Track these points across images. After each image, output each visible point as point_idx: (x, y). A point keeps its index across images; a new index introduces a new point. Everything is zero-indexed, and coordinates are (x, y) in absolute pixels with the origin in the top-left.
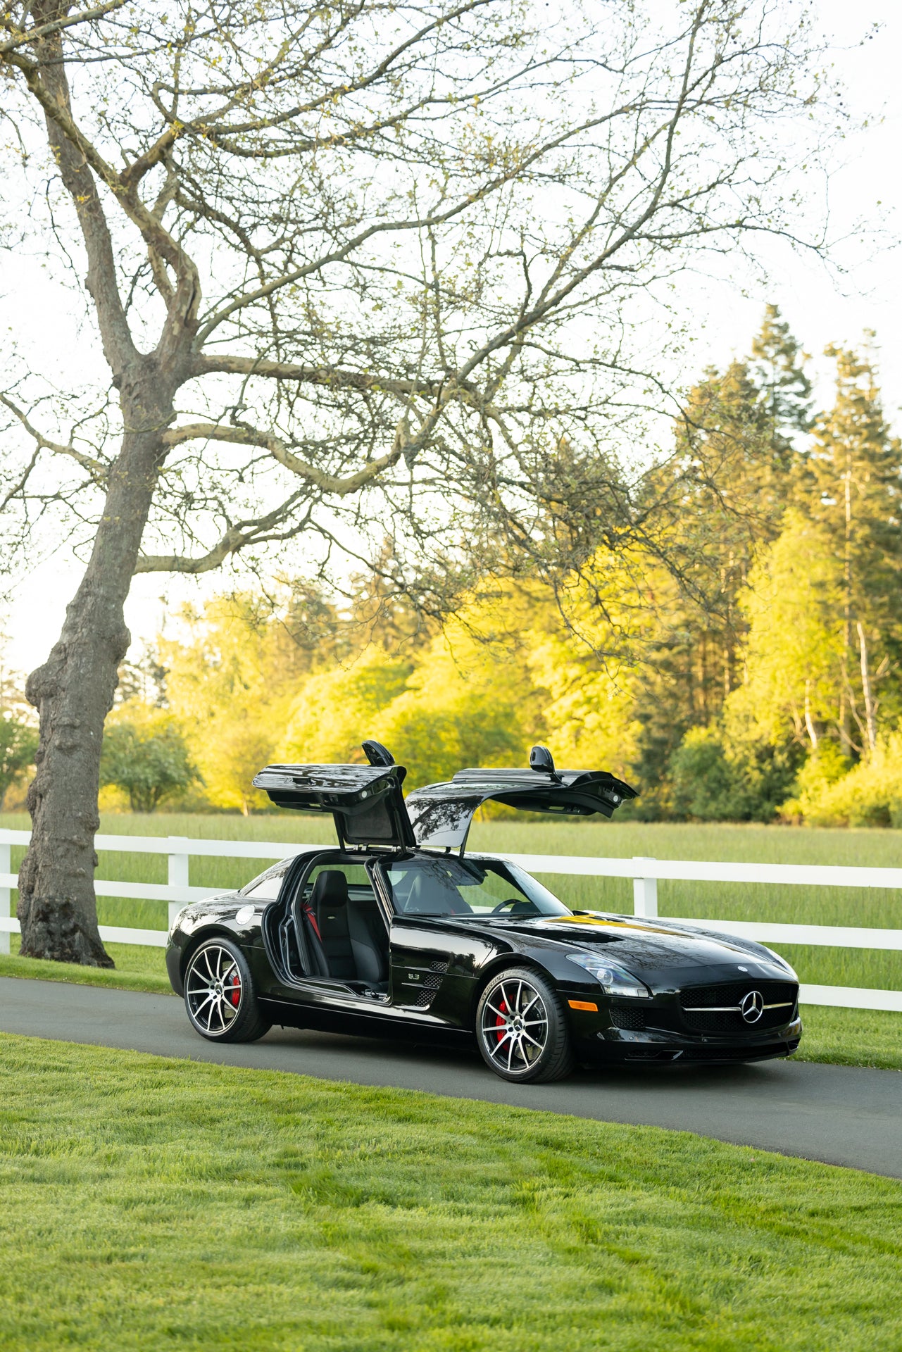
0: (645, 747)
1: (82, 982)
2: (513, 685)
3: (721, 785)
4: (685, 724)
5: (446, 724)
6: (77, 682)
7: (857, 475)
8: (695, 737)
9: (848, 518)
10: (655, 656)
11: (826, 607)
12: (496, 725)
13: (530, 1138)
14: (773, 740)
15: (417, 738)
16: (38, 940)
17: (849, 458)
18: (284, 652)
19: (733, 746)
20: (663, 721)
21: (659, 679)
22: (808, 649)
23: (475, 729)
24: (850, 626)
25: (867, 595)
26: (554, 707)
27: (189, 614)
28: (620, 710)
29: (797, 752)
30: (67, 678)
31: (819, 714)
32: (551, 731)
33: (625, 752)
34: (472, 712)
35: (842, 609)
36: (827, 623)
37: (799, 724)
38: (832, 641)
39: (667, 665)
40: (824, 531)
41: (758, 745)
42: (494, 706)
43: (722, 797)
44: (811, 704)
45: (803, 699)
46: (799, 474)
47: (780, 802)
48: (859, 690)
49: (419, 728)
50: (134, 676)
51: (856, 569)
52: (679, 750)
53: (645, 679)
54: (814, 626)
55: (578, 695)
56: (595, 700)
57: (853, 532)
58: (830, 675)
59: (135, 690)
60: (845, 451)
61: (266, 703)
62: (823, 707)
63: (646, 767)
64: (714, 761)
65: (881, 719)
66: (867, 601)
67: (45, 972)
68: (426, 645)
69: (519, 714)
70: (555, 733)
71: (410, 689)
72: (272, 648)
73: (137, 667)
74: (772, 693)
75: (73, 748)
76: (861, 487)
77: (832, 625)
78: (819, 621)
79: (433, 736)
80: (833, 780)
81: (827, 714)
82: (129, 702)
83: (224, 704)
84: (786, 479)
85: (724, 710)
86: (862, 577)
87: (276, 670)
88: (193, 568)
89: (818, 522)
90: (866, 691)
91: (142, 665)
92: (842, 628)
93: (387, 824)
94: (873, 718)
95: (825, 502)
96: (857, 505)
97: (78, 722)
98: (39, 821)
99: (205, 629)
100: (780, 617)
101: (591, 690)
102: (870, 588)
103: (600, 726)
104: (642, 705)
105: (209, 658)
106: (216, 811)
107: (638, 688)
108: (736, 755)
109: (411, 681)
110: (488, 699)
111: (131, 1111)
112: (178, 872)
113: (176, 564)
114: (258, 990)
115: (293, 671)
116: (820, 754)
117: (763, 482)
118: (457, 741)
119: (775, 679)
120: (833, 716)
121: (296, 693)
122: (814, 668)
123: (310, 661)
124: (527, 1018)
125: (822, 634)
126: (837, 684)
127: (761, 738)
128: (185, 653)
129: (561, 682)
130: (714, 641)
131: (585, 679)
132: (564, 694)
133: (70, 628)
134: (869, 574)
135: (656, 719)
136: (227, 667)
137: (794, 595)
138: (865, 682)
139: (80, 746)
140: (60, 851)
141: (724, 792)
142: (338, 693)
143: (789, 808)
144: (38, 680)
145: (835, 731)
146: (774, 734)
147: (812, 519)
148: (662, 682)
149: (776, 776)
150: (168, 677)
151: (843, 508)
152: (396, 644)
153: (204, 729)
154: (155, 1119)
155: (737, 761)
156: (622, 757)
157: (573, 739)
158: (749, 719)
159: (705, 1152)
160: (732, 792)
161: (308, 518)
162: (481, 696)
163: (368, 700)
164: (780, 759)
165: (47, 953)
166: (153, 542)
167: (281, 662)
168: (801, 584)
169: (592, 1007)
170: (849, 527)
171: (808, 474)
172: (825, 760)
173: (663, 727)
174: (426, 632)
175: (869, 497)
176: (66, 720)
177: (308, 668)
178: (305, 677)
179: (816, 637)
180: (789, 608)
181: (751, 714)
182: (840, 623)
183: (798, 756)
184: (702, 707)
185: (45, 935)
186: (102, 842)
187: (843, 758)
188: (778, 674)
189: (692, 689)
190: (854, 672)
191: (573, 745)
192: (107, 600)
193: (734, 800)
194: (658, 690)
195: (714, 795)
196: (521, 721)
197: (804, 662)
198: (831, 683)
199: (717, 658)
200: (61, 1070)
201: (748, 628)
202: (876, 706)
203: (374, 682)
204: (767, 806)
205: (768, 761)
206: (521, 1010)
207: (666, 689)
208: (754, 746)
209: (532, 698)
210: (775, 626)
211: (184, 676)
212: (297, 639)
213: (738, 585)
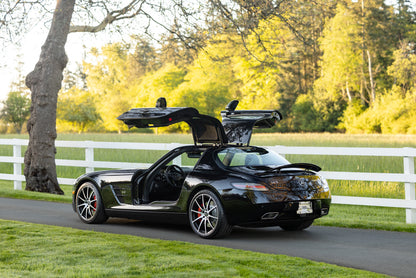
0: (282, 102)
1: (51, 201)
2: (227, 79)
3: (312, 117)
4: (298, 93)
5: (201, 95)
6: (46, 78)
8: (301, 99)
9: (363, 8)
10: (284, 65)
11: (354, 44)
12: (221, 95)
13: (233, 260)
14: (333, 99)
16: (33, 184)
18: (134, 67)
19: (317, 102)
20: (289, 92)
21: (287, 75)
22: (347, 62)
23: (213, 97)
24: (364, 52)
25: (371, 39)
26: (244, 87)
27: (94, 51)
28: (271, 88)
29: (343, 103)
31: (352, 88)
32: (243, 97)
33: (273, 104)
34: (211, 90)
35: (361, 45)
36: (354, 51)
37: (344, 92)
38: (357, 58)
39: (290, 69)
40: (353, 13)
41: (327, 101)
42: (220, 87)
43: (313, 122)
44: (348, 84)
45: (345, 82)
47: (337, 124)
48: (368, 78)
49: (189, 97)
50: (73, 78)
51: (366, 28)
52: (295, 104)
53: (281, 75)
54: (350, 52)
55: (254, 82)
56: (261, 84)
57: (365, 13)
58: (356, 72)
59: (74, 83)
61: (127, 88)
62: (353, 85)
64: (310, 108)
65: (377, 90)
66: (371, 41)
68: (192, 63)
69: (230, 90)
71: (185, 81)
72: (129, 65)
73: (74, 74)
74: (333, 80)
75: (45, 105)
77: (357, 52)
78: (351, 50)
79: (196, 101)
80: (358, 114)
81: (355, 88)
83: (110, 88)
85: (314, 87)
86: (369, 31)
87: (131, 74)
88: (93, 30)
89: (351, 9)
90: (371, 78)
91: (76, 73)
92: (361, 53)
94: (374, 89)
95: (353, 1)
96: (366, 2)
97: (47, 94)
98: (32, 135)
99: (102, 58)
100: (336, 49)
101: (260, 80)
102: (373, 36)
103: (263, 95)
104: (280, 86)
105: (104, 70)
106: (108, 132)
107: (278, 79)
108: (318, 105)
109: (186, 78)
110: (217, 84)
111: (68, 252)
112: (89, 155)
113: (86, 29)
115: (138, 75)
116: (352, 104)
118: (205, 102)
119: (333, 74)
120: (358, 89)
121: (140, 83)
122: (350, 69)
123: (145, 70)
125: (352, 56)
126: (359, 76)
127: (329, 98)
128: (93, 68)
129: (247, 77)
130: (309, 59)
131: (257, 75)
132: (248, 82)
133: (43, 56)
134: (372, 30)
135: (286, 91)
136: (111, 74)
137: (341, 40)
138: (370, 75)
139: (48, 104)
140: (41, 147)
141: (314, 120)
142: (156, 83)
143: (340, 126)
144: (30, 78)
145: (358, 95)
146: (334, 97)
147: (348, 8)
148: (289, 76)
149: (335, 113)
150: (87, 78)
151: (361, 3)
152: (180, 63)
153: (102, 99)
154: (78, 255)
155: (319, 108)
157: (252, 100)
158: (324, 90)
160: (317, 120)
161: (140, 9)
162: (215, 83)
163: (169, 86)
164: (336, 107)
165: (37, 189)
166: (77, 19)
167: (133, 71)
168: (344, 35)
170: (363, 11)
172: (355, 107)
173: (289, 94)
174: (192, 57)
176: (42, 94)
177: (144, 73)
178: (143, 77)
179: (350, 57)
180: (339, 45)
181: (324, 88)
182: (360, 51)
183: (344, 105)
184: (305, 86)
185: (35, 182)
186: (58, 143)
187: (361, 106)
188: (335, 72)
189: (300, 78)
190: (366, 71)
192: (58, 44)
193: (318, 124)
194: (287, 80)
195: (309, 122)
197: (346, 67)
198: (357, 75)
199: (310, 66)
201: (323, 54)
202: (375, 84)
203: (171, 78)
204: (332, 126)
205: (331, 108)
207: (289, 79)
208: (325, 102)
209: (235, 84)
210: (333, 52)
211: (93, 78)
212: (140, 62)
213: (318, 36)
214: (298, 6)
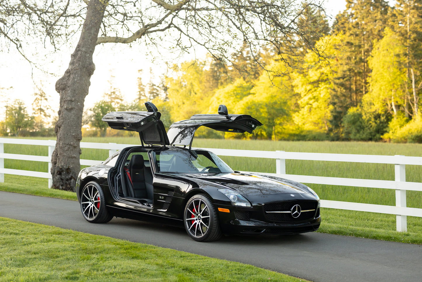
0: (334, 114)
1: (65, 198)
2: (287, 92)
3: (361, 128)
4: (349, 106)
5: (262, 106)
6: (74, 84)
7: (412, 15)
8: (352, 110)
9: (408, 31)
10: (337, 81)
11: (400, 63)
12: (281, 106)
13: (181, 267)
14: (380, 112)
15: (252, 111)
16: (57, 182)
17: (409, 9)
18: (208, 81)
19: (365, 114)
20: (341, 105)
21: (339, 90)
22: (393, 79)
23: (273, 108)
24: (409, 70)
25: (415, 59)
26: (302, 100)
27: (176, 68)
28: (325, 101)
29: (389, 116)
30: (70, 82)
31: (397, 102)
32: (301, 108)
33: (327, 116)
34: (272, 102)
35: (406, 64)
36: (400, 69)
37: (389, 106)
38: (402, 76)
40: (399, 36)
41: (374, 114)
42: (280, 100)
43: (361, 132)
44: (394, 98)
45: (391, 97)
46: (390, 15)
47: (382, 134)
48: (411, 94)
49: (253, 108)
50: (157, 90)
51: (411, 49)
52: (346, 116)
53: (334, 90)
54: (396, 70)
55: (310, 95)
56: (316, 98)
57: (410, 36)
58: (401, 88)
59: (157, 95)
60: (407, 6)
61: (202, 99)
62: (398, 100)
63: (334, 122)
64: (359, 119)
65: (420, 104)
66: (415, 61)
67: (53, 194)
68: (258, 79)
69: (289, 103)
70: (302, 109)
71: (252, 94)
72: (204, 80)
73: (158, 87)
74: (380, 95)
75: (72, 109)
76: (413, 19)
77: (402, 70)
78: (397, 68)
79: (257, 110)
80: (401, 126)
81: (400, 102)
82: (155, 99)
83: (187, 100)
84: (386, 17)
85: (362, 101)
86: (413, 52)
87: (206, 87)
89: (397, 32)
90: (414, 94)
91: (160, 86)
92: (406, 71)
93: (159, 136)
94: (417, 103)
95: (400, 25)
96: (412, 26)
97: (73, 99)
98: (59, 137)
99: (180, 74)
100: (383, 67)
102: (416, 56)
103: (318, 107)
104: (333, 99)
105: (183, 84)
107: (332, 93)
108: (366, 117)
109: (252, 91)
110: (278, 97)
113: (117, 40)
114: (106, 203)
115: (211, 88)
116: (397, 117)
117: (377, 18)
118: (266, 112)
119: (381, 89)
120: (402, 103)
121: (213, 95)
122: (395, 86)
123: (218, 84)
124: (203, 215)
125: (398, 73)
126: (404, 91)
127: (376, 111)
128: (174, 82)
129: (304, 91)
130: (359, 76)
131: (313, 90)
132: (305, 95)
133: (72, 63)
134: (416, 51)
135: (338, 104)
136: (189, 87)
137: (388, 59)
138: (414, 90)
139: (74, 108)
140: (66, 148)
141: (362, 130)
142: (227, 95)
143: (386, 136)
144: (59, 83)
145: (403, 109)
146: (380, 109)
147: (395, 31)
148: (341, 90)
149: (381, 125)
150: (168, 90)
151: (407, 27)
152: (248, 78)
153: (181, 108)
155: (367, 119)
156: (326, 118)
157: (309, 111)
158: (371, 104)
159: (253, 274)
160: (365, 130)
161: (172, 23)
162: (275, 96)
163: (237, 98)
164: (383, 118)
165: (61, 187)
167: (207, 85)
168: (391, 55)
169: (228, 211)
170: (409, 34)
171: (394, 15)
172: (399, 119)
173: (341, 107)
174: (258, 73)
175: (416, 23)
176: (69, 98)
177: (217, 87)
178: (216, 90)
179: (396, 74)
180: (386, 64)
181: (372, 102)
182: (405, 69)
183: (389, 117)
184: (355, 100)
185: (60, 180)
187: (405, 118)
188: (382, 88)
189: (351, 93)
190: (410, 87)
191: (309, 114)
192: (86, 52)
193: (366, 133)
194: (339, 94)
195: (358, 131)
196: (290, 105)
197: (392, 83)
198: (401, 91)
199: (360, 82)
200: (16, 234)
201: (371, 71)
202: (418, 99)
203: (240, 92)
204: (378, 135)
205: (378, 119)
206: (200, 211)
207: (341, 93)
208: (373, 114)
209: (294, 97)
210: (381, 70)
211: (174, 90)
212: (213, 76)
213: (368, 56)
214: (350, 29)
